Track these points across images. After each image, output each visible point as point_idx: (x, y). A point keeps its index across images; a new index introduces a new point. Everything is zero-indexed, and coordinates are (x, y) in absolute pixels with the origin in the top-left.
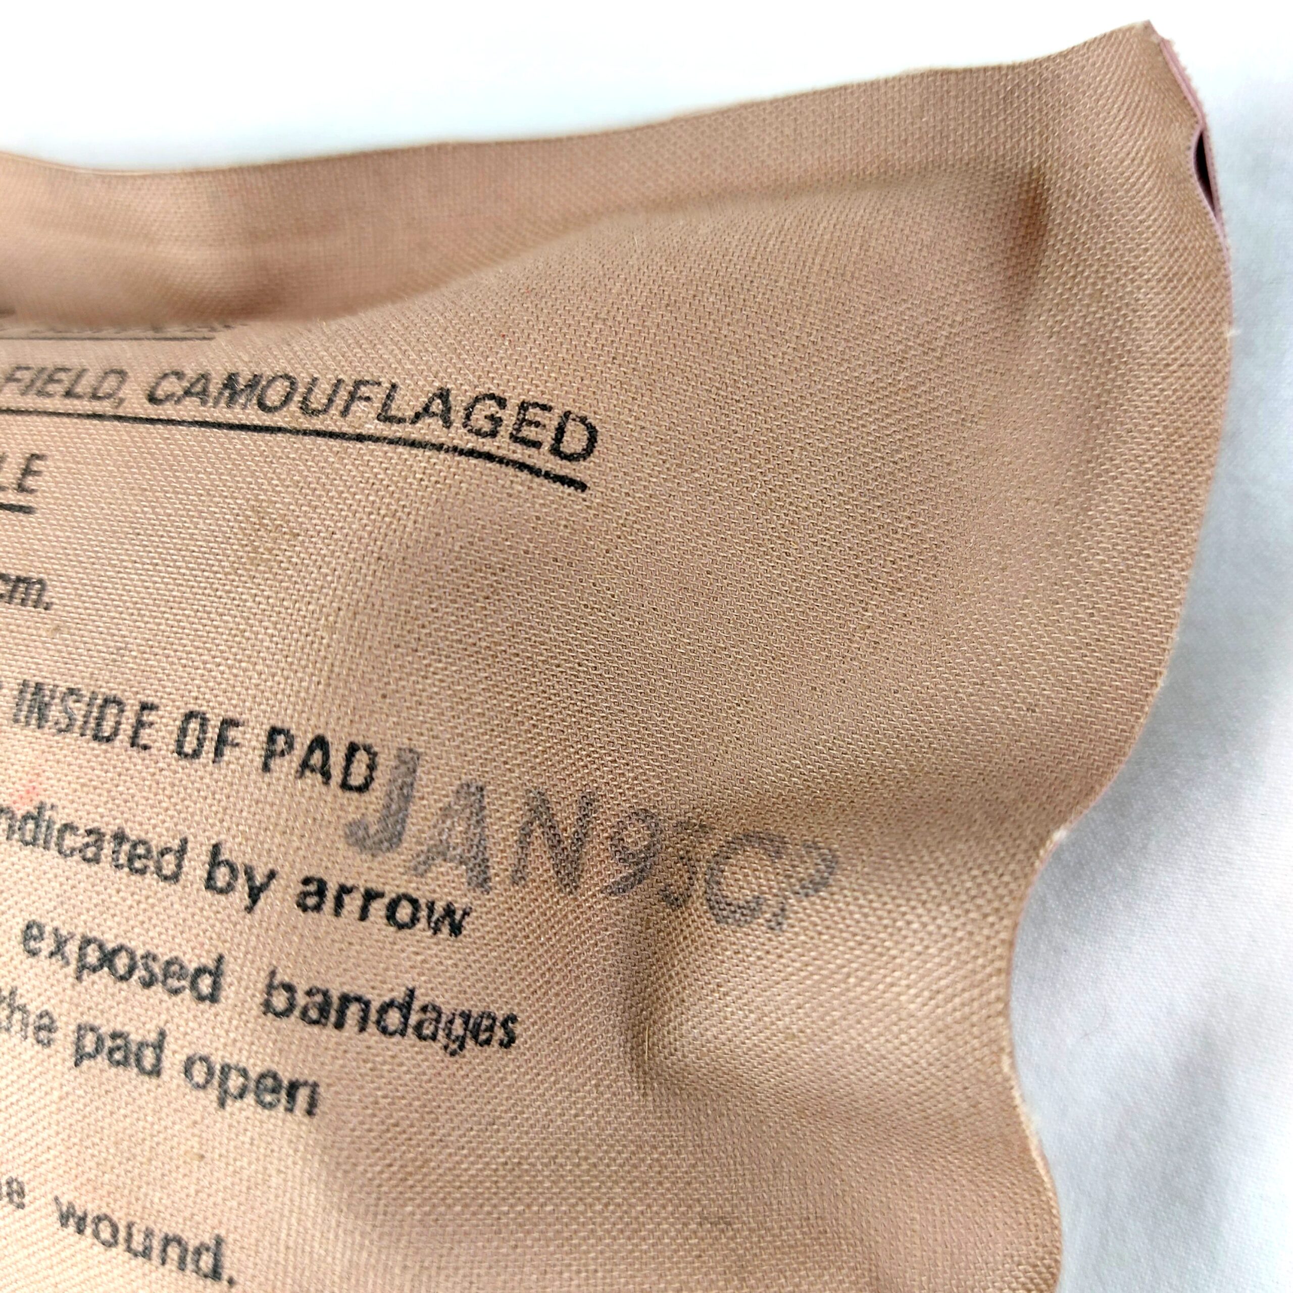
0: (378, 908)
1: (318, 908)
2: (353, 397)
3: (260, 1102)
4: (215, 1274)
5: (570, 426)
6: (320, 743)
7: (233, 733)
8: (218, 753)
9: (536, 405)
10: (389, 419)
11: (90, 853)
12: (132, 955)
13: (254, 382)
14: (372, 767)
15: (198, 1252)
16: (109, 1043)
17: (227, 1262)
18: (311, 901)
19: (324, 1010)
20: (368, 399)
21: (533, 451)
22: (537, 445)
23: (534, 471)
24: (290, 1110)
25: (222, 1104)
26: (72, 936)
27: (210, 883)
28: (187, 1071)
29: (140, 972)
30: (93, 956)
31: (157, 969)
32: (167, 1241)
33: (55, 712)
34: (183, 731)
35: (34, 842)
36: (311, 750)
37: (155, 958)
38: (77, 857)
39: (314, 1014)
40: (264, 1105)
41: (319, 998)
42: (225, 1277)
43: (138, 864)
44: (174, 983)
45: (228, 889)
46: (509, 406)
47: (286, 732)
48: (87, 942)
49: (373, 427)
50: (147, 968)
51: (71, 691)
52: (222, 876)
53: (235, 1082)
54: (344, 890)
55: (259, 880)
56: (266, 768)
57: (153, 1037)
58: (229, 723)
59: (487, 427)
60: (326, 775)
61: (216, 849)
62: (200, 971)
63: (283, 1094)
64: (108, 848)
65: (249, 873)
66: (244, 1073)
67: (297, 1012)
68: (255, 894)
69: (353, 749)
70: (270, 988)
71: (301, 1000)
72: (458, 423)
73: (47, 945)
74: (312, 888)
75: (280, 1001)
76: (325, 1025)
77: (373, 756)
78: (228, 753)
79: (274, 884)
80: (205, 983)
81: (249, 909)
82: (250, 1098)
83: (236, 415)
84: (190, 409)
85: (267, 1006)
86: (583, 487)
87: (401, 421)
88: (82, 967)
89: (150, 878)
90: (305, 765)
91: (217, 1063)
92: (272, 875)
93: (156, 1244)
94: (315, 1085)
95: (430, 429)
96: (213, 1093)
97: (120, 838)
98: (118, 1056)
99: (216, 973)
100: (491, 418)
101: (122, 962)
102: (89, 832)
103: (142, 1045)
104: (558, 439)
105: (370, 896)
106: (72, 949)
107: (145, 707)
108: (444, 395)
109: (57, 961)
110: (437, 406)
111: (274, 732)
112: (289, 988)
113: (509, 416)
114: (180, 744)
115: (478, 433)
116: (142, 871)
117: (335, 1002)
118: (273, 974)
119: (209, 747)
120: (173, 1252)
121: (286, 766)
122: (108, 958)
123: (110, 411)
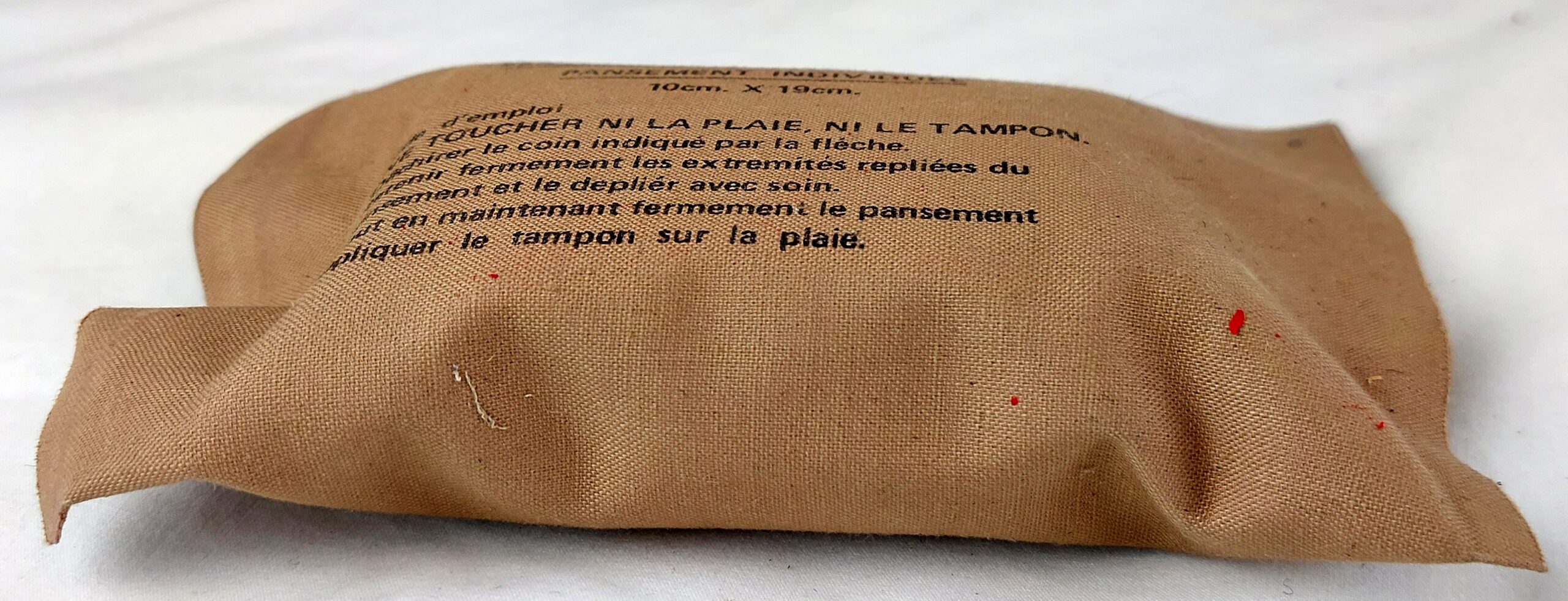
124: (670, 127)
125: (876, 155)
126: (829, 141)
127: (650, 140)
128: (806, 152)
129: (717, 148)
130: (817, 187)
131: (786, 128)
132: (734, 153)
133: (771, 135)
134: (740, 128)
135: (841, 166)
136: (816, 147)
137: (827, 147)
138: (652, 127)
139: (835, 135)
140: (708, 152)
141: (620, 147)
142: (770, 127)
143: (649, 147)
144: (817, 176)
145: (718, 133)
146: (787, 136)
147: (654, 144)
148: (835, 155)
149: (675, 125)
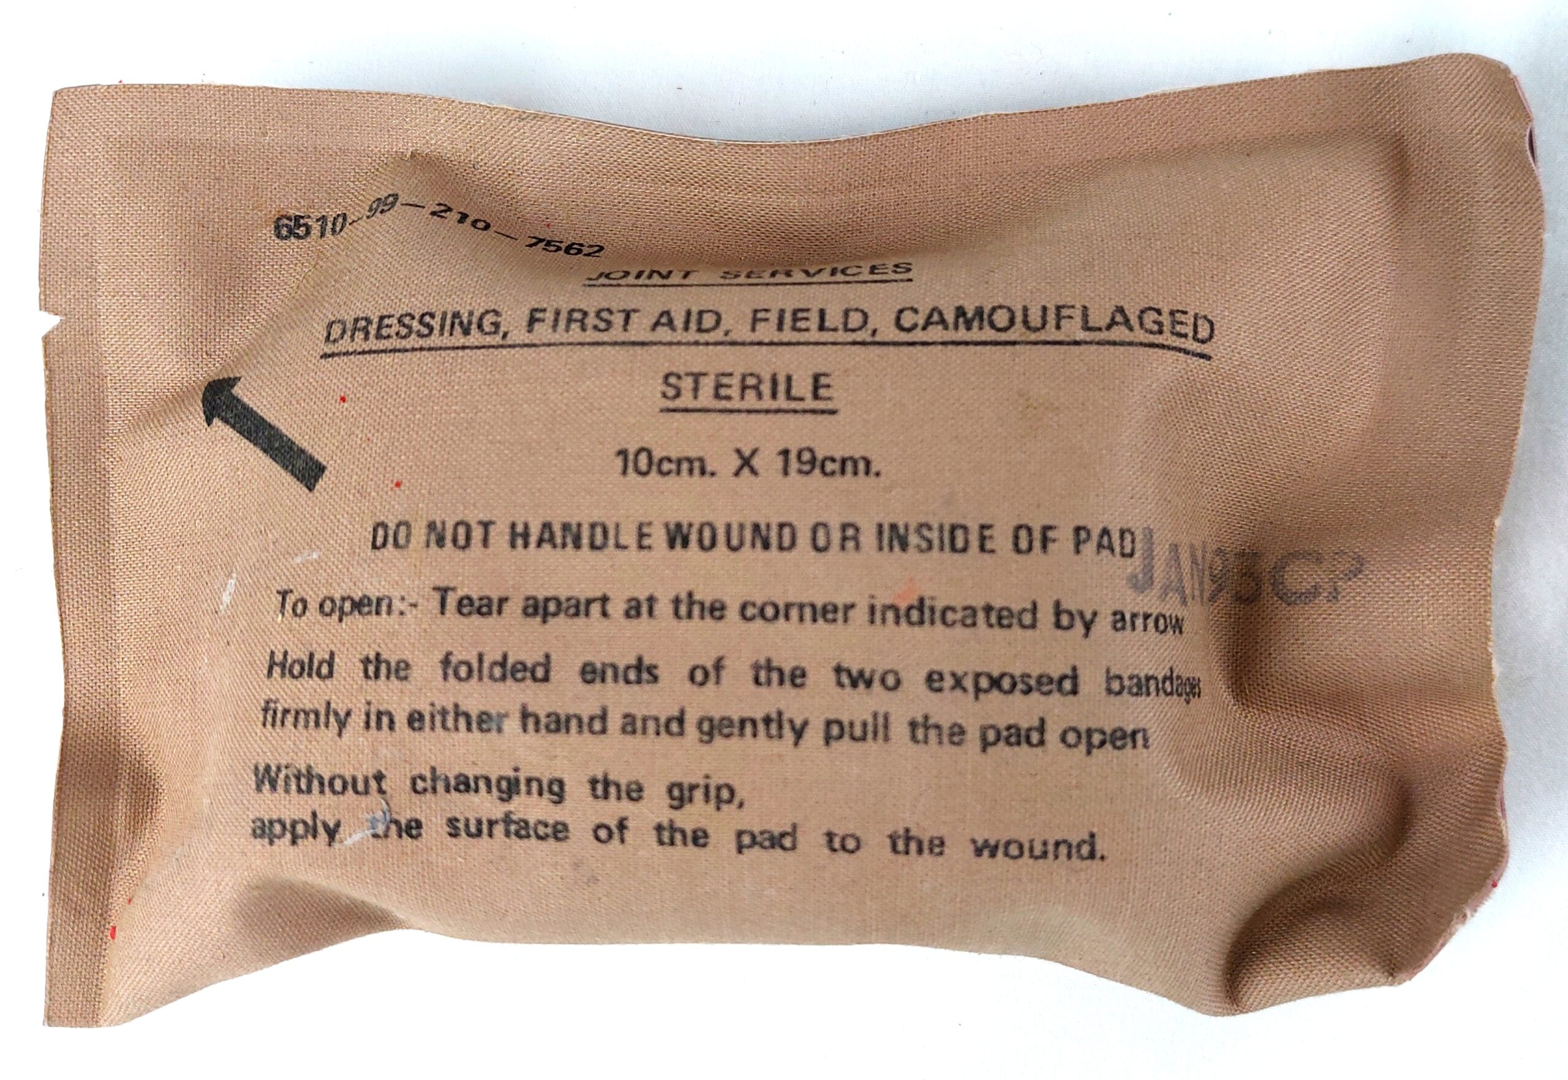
0: (1151, 623)
1: (1123, 628)
2: (1059, 318)
3: (1115, 747)
4: (1092, 855)
5: (1200, 322)
6: (1105, 532)
7: (1051, 534)
8: (1044, 547)
9: (1178, 311)
10: (1089, 329)
11: (969, 621)
12: (1012, 677)
13: (979, 312)
14: (1133, 542)
15: (1079, 846)
16: (1005, 733)
17: (1098, 847)
18: (1119, 625)
19: (1139, 687)
20: (1070, 317)
21: (1183, 340)
22: (1185, 336)
23: (1186, 352)
24: (1134, 747)
25: (1089, 753)
26: (966, 674)
27: (1058, 625)
28: (1063, 740)
29: (1020, 686)
30: (984, 683)
31: (1033, 682)
32: (1057, 844)
33: (913, 539)
34: (1016, 538)
35: (921, 622)
36: (1102, 537)
37: (1029, 676)
38: (958, 625)
39: (1135, 690)
40: (1119, 748)
41: (1135, 680)
42: (1098, 855)
43: (1005, 622)
44: (1045, 689)
45: (1071, 626)
46: (1164, 314)
47: (1084, 528)
48: (978, 676)
49: (1081, 335)
50: (1023, 682)
51: (921, 525)
52: (1065, 620)
53: (1097, 738)
54: (1134, 616)
55: (1088, 617)
56: (1078, 552)
57: (1036, 723)
58: (1046, 529)
59: (1156, 328)
60: (1112, 550)
61: (1057, 604)
62: (1063, 678)
63: (1129, 740)
64: (981, 616)
65: (1081, 614)
66: (1103, 733)
67: (1126, 691)
68: (1088, 626)
69: (1122, 533)
70: (1109, 679)
71: (1127, 683)
72: (1137, 326)
73: (949, 682)
74: (1118, 617)
75: (1116, 686)
76: (1141, 694)
77: (1132, 534)
78: (1051, 546)
79: (1097, 619)
80: (1067, 685)
81: (1086, 635)
82: (1108, 746)
83: (975, 335)
84: (936, 333)
85: (1109, 691)
86: (1209, 358)
87: (1100, 329)
88: (978, 690)
89: (1016, 629)
90: (1100, 546)
91: (1083, 728)
92: (1095, 614)
93: (1051, 848)
94: (1144, 730)
95: (1119, 333)
96: (1083, 747)
97: (988, 609)
98: (1013, 739)
99: (1075, 678)
100: (1155, 322)
101: (1006, 684)
102: (965, 609)
103: (1029, 730)
104: (1196, 332)
105: (1147, 617)
106: (968, 683)
107: (983, 527)
108: (1121, 310)
109: (958, 693)
110: (1119, 318)
111: (1078, 530)
112: (1120, 678)
113: (1166, 319)
114: (1016, 544)
115: (1151, 332)
116: (1009, 626)
117: (1143, 680)
118: (1108, 671)
119: (1037, 544)
120: (1063, 850)
121: (1089, 548)
122: (995, 683)
123: (869, 339)
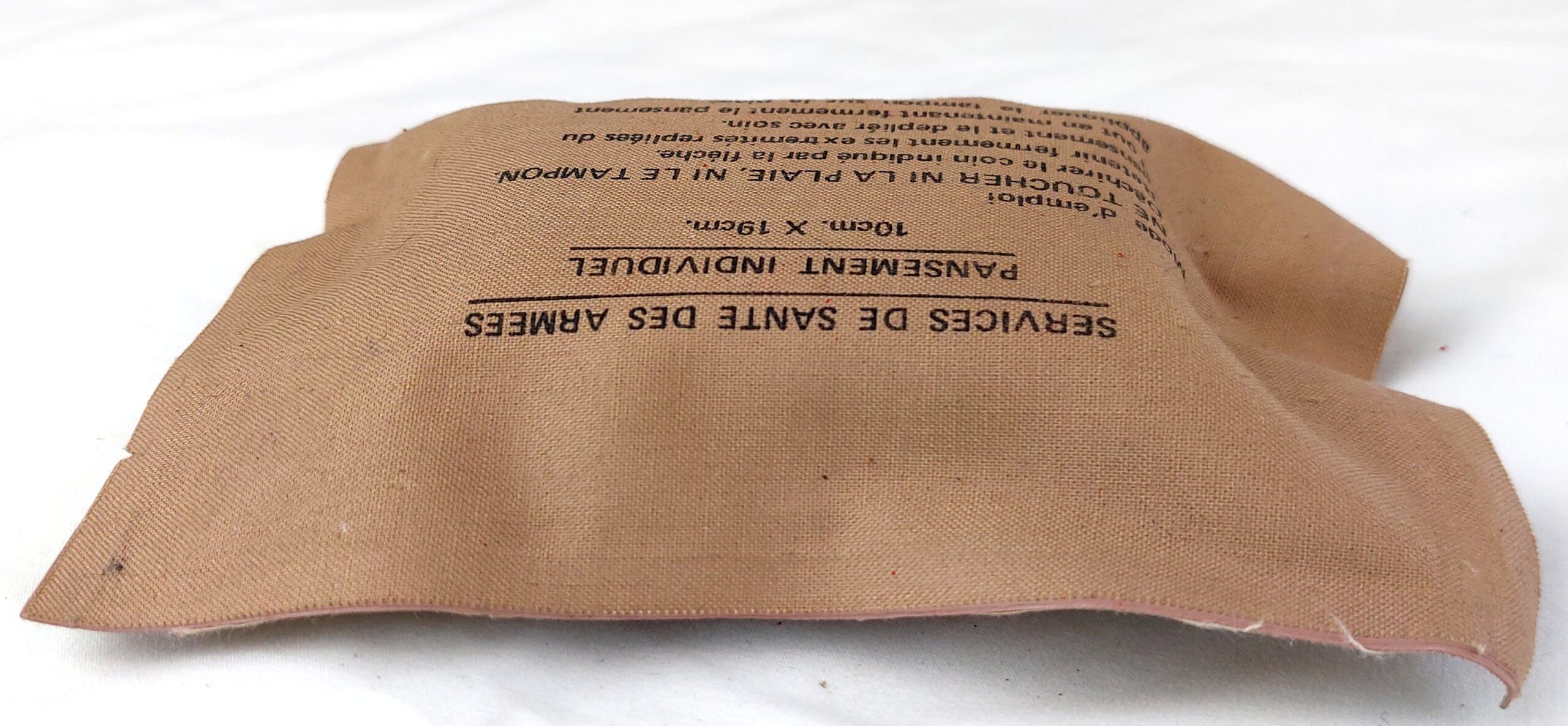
124: (874, 172)
125: (685, 148)
126: (725, 160)
127: (888, 159)
128: (747, 150)
129: (825, 153)
130: (740, 124)
131: (762, 172)
132: (810, 148)
133: (777, 164)
134: (806, 171)
135: (718, 139)
136: (737, 153)
137: (727, 153)
138: (891, 172)
139: (719, 165)
140: (834, 150)
141: (916, 156)
142: (778, 174)
143: (888, 153)
144: (739, 132)
145: (828, 167)
146: (763, 164)
147: (885, 157)
148: (721, 147)
149: (869, 175)
